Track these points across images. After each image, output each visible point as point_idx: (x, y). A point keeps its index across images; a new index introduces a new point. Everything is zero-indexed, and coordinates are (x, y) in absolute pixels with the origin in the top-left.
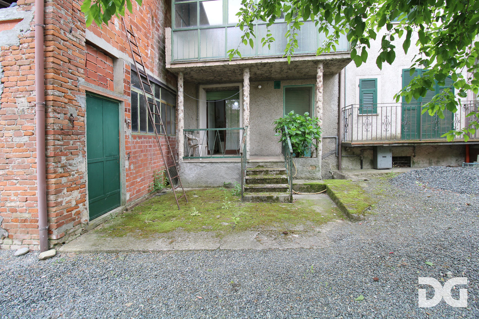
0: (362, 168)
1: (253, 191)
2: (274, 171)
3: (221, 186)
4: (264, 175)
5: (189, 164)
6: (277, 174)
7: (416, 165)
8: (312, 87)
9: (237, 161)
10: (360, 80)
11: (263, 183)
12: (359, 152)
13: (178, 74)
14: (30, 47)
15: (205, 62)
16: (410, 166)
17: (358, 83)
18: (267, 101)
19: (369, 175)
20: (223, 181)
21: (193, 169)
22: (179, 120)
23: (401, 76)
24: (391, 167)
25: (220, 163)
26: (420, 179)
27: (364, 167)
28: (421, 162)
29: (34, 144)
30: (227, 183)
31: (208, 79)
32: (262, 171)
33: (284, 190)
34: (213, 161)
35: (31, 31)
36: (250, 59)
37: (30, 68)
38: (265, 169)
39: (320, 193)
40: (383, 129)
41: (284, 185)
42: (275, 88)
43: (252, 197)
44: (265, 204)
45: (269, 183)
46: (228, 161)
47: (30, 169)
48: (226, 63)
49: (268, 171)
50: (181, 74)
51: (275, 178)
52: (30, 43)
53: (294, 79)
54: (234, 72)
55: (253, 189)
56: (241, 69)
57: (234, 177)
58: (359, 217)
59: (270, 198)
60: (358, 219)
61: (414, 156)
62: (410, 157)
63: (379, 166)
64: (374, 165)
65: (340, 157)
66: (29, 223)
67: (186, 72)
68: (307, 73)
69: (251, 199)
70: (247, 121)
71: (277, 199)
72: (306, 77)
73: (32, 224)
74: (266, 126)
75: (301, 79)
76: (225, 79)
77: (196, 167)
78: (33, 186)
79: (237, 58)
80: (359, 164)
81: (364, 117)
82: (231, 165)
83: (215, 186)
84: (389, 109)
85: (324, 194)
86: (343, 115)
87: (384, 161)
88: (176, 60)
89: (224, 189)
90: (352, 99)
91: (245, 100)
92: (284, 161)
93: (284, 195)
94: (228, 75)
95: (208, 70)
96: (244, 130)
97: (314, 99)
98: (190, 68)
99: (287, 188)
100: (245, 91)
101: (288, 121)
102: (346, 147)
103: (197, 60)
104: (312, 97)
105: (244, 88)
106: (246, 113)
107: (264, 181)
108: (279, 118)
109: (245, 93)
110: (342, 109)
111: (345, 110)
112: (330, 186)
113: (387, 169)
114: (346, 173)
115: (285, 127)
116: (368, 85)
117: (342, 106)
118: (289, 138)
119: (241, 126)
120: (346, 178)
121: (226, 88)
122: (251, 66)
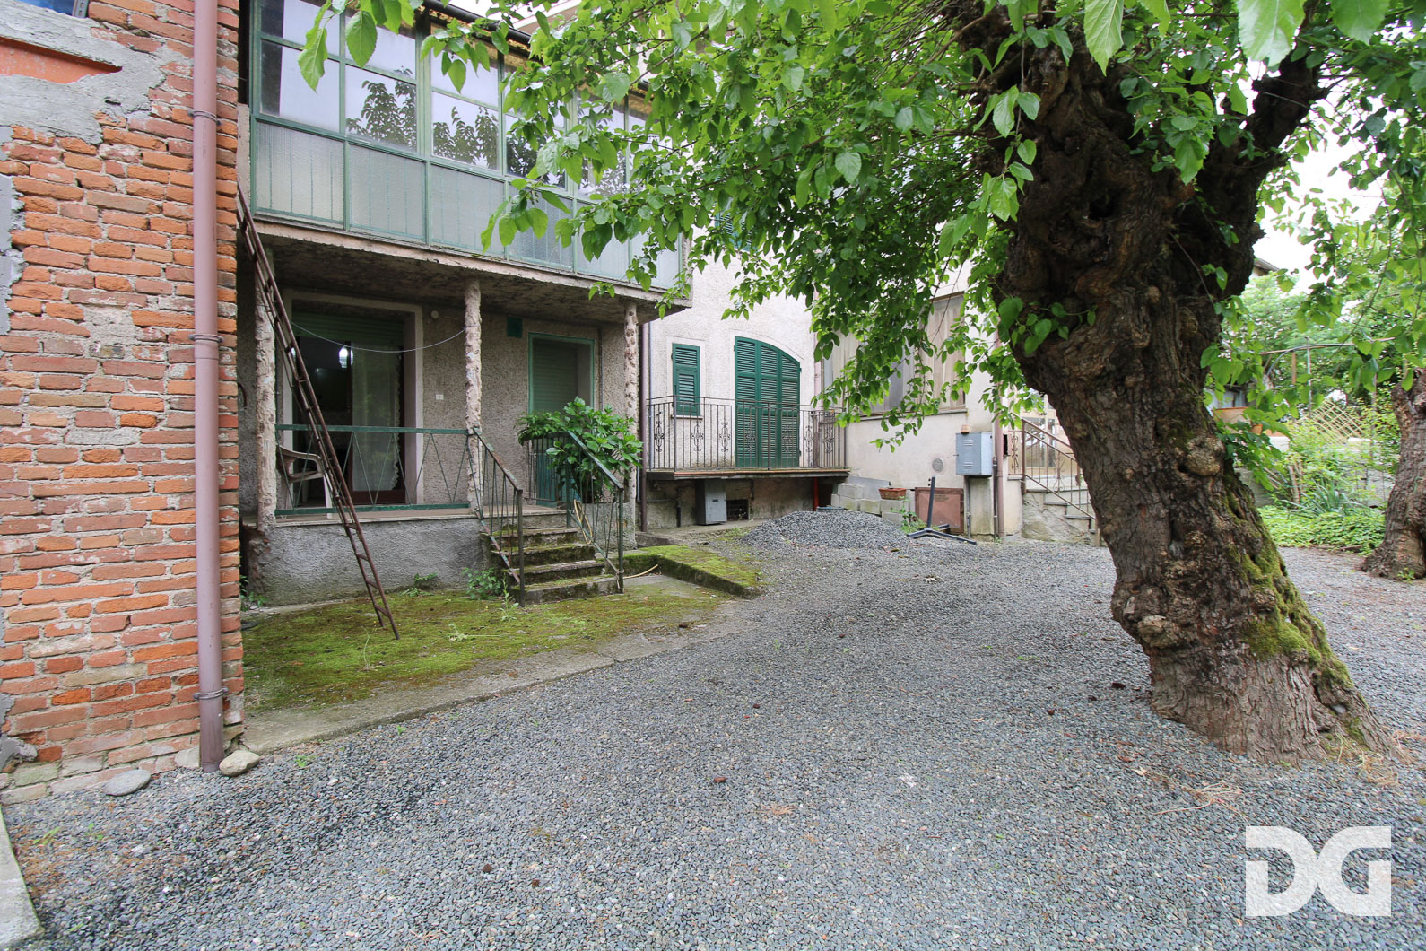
1: (533, 581)
2: (553, 534)
3: (408, 587)
4: (532, 545)
5: (301, 531)
6: (560, 541)
7: (755, 515)
8: (589, 346)
9: (452, 517)
10: (673, 345)
11: (541, 563)
12: (675, 492)
14: (146, 160)
15: (371, 241)
16: (746, 518)
17: (669, 352)
18: (488, 362)
19: (702, 536)
20: (412, 571)
21: (316, 546)
22: (260, 397)
23: (732, 348)
24: (725, 520)
25: (404, 525)
26: (783, 533)
27: (683, 522)
28: (762, 510)
29: (163, 454)
30: (425, 574)
32: (524, 538)
33: (596, 570)
34: (382, 520)
35: (153, 115)
36: (493, 263)
37: (148, 224)
38: (534, 532)
39: (647, 574)
40: (721, 448)
41: (591, 562)
42: (509, 335)
43: (545, 591)
44: (573, 602)
45: (555, 561)
47: (148, 526)
48: (432, 258)
49: (540, 535)
51: (567, 549)
52: (145, 152)
53: (552, 319)
54: (429, 279)
55: (533, 575)
56: (463, 278)
57: (444, 559)
58: (758, 590)
59: (580, 589)
60: (756, 594)
61: (753, 499)
62: (746, 501)
63: (708, 520)
64: (699, 518)
65: (644, 502)
66: (138, 695)
67: (287, 251)
68: (587, 314)
69: (543, 597)
70: (476, 413)
71: (595, 588)
72: (578, 320)
75: (568, 323)
76: (375, 288)
77: (326, 540)
78: (155, 578)
79: (458, 250)
80: (675, 516)
81: (692, 421)
82: (436, 527)
83: (390, 588)
84: (715, 408)
85: (654, 575)
86: (647, 413)
87: (716, 509)
88: (266, 210)
89: (422, 592)
90: (661, 384)
91: (472, 359)
92: (564, 511)
93: (604, 580)
94: (404, 281)
95: (363, 261)
96: (469, 436)
97: (594, 374)
98: (312, 244)
99: (603, 566)
100: (470, 337)
101: (568, 419)
102: (654, 482)
103: (342, 227)
104: (588, 369)
105: (468, 329)
106: (475, 393)
107: (544, 557)
108: (521, 409)
109: (470, 342)
110: (646, 402)
111: (650, 405)
112: (667, 557)
113: (719, 524)
114: (662, 536)
115: (573, 435)
116: (686, 358)
117: (646, 396)
118: (596, 460)
119: (419, 424)
120: (673, 543)
121: (367, 310)
122: (486, 278)
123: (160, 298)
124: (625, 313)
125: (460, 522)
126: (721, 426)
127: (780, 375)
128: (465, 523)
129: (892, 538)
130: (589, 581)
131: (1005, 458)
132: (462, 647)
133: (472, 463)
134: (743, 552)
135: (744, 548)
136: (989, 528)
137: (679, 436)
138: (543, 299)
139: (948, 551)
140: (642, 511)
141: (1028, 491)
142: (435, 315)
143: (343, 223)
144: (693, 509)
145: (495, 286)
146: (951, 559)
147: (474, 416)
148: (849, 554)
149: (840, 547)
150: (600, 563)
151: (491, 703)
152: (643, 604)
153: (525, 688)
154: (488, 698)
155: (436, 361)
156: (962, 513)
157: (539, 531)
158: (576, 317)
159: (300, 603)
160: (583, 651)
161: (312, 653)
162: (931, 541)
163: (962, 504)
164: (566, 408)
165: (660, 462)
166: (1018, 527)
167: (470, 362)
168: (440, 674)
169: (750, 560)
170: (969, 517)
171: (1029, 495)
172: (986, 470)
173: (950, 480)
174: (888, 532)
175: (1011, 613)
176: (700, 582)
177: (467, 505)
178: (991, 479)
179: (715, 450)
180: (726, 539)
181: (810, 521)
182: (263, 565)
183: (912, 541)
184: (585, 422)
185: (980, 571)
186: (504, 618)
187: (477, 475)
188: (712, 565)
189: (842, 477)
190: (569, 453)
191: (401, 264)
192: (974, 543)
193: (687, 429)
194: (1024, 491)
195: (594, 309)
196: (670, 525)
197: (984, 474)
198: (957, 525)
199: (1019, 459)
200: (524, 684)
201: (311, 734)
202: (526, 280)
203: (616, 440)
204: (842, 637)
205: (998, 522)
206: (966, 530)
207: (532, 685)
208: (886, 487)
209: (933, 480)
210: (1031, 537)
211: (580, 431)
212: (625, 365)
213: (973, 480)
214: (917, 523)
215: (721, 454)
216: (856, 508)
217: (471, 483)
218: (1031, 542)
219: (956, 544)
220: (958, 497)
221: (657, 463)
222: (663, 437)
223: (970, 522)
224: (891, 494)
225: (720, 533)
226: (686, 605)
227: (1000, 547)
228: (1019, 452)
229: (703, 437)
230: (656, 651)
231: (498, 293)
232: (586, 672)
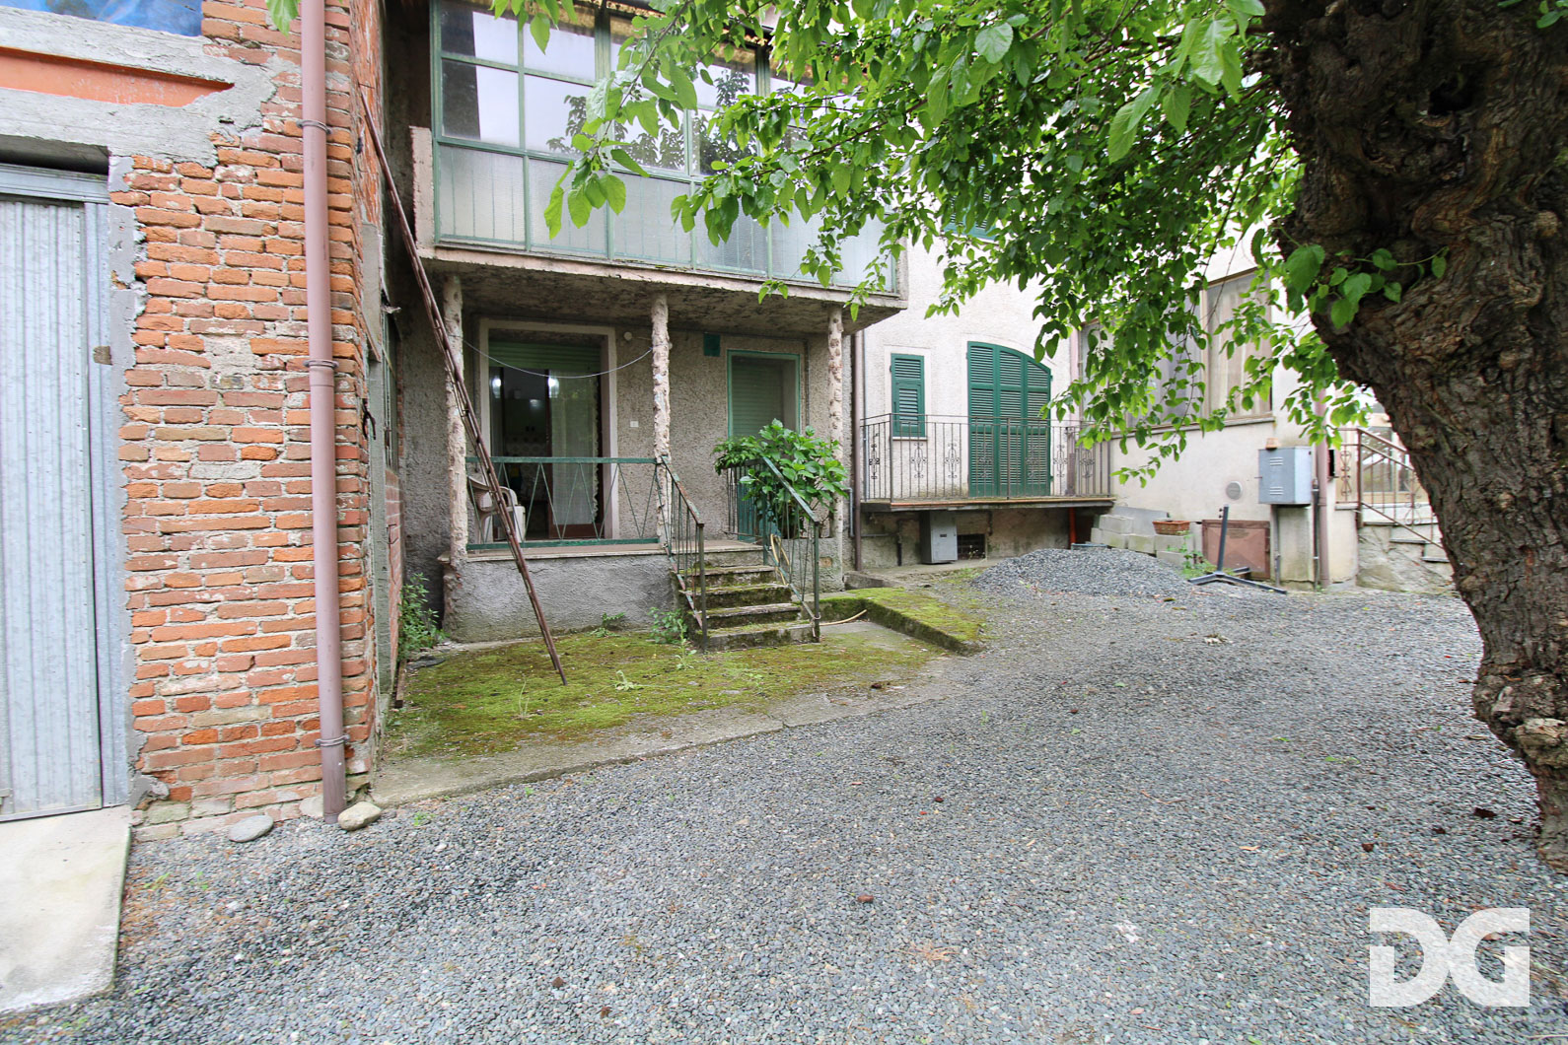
0: (900, 563)
1: (720, 626)
2: (747, 573)
3: (596, 627)
4: (723, 584)
5: (490, 566)
6: (754, 581)
7: (993, 553)
8: (794, 361)
9: (641, 552)
10: (892, 355)
11: (731, 605)
12: (895, 525)
13: (446, 279)
14: (260, 180)
15: (552, 260)
16: (980, 555)
17: (888, 363)
18: (684, 385)
19: (925, 577)
20: (599, 610)
21: (505, 582)
22: (450, 429)
23: (965, 357)
24: (956, 558)
25: (591, 560)
26: (1023, 575)
27: (905, 560)
28: (1002, 546)
29: (283, 487)
30: (612, 613)
31: (518, 303)
32: (716, 576)
33: (791, 615)
35: (266, 131)
36: (679, 274)
37: (264, 246)
38: (725, 571)
39: (853, 621)
41: (785, 606)
42: (706, 354)
43: (729, 637)
44: (760, 650)
45: (747, 603)
46: (616, 554)
47: (270, 563)
48: (614, 273)
49: (732, 573)
50: (456, 281)
51: (760, 591)
52: (259, 170)
53: (752, 334)
54: (616, 297)
55: (719, 618)
56: (647, 293)
57: (633, 598)
58: (977, 646)
59: (770, 636)
60: (975, 650)
61: (991, 534)
62: (982, 536)
63: (935, 558)
64: (924, 556)
65: (857, 537)
66: (263, 738)
67: (472, 278)
68: (789, 324)
69: (728, 643)
70: (664, 441)
71: (787, 636)
72: (781, 334)
73: (275, 737)
74: (684, 455)
75: (770, 337)
76: (566, 311)
77: (508, 575)
78: (278, 618)
79: (642, 263)
80: (894, 554)
81: (912, 443)
83: (577, 627)
84: (939, 427)
85: (862, 622)
86: (861, 435)
87: (944, 545)
88: (450, 236)
89: (609, 633)
90: (878, 400)
91: (660, 381)
92: (760, 547)
93: (798, 626)
94: (592, 302)
95: (548, 282)
96: (658, 465)
97: (800, 392)
98: (498, 269)
99: (798, 611)
100: (658, 358)
101: (765, 444)
102: (870, 514)
103: (522, 248)
104: (793, 386)
105: (654, 349)
106: (663, 419)
107: (732, 599)
108: (720, 435)
109: (656, 363)
110: (860, 423)
111: (864, 426)
112: (876, 601)
113: (948, 563)
114: (877, 576)
115: (768, 462)
116: (908, 370)
117: (860, 415)
118: (791, 489)
119: (614, 453)
120: (889, 585)
121: (562, 335)
122: (673, 292)
123: (277, 323)
124: (829, 320)
125: (649, 558)
126: (948, 449)
127: (1025, 385)
128: (654, 559)
129: (1166, 583)
130: (781, 627)
131: (1330, 481)
132: (625, 697)
133: (660, 493)
134: (971, 597)
135: (972, 592)
136: (1306, 573)
137: (896, 463)
138: (738, 312)
139: (1243, 602)
140: (855, 547)
141: (1366, 525)
142: (628, 336)
143: (525, 243)
144: (917, 545)
145: (685, 300)
146: (1247, 612)
147: (663, 443)
148: (1104, 602)
149: (1095, 594)
150: (796, 607)
151: (634, 767)
152: (838, 657)
153: (675, 752)
154: (632, 761)
155: (630, 386)
156: (1268, 553)
157: (731, 569)
158: (779, 329)
159: (491, 640)
160: (752, 711)
161: (478, 695)
162: (1221, 588)
163: (1268, 542)
164: (761, 431)
165: (876, 491)
166: (1352, 571)
167: (657, 384)
168: (591, 727)
169: (975, 608)
170: (1278, 559)
171: (1367, 530)
172: (1303, 496)
173: (1250, 509)
174: (1161, 577)
175: (1325, 692)
176: (911, 633)
177: (656, 541)
178: (1310, 510)
179: (940, 476)
180: (952, 581)
181: (1057, 561)
182: (455, 601)
183: (1195, 588)
184: (784, 447)
185: (1287, 631)
186: (679, 666)
187: (665, 508)
188: (928, 614)
189: (1105, 508)
190: (765, 482)
191: (583, 283)
192: (1284, 593)
193: (906, 453)
194: (1359, 524)
195: (797, 318)
196: (889, 564)
197: (1299, 501)
198: (1260, 568)
199: (1353, 482)
200: (674, 748)
201: (438, 790)
202: (716, 290)
203: (817, 468)
204: (1075, 712)
205: (1320, 566)
206: (1273, 575)
207: (683, 749)
208: (1162, 519)
209: (1226, 510)
210: (1370, 586)
211: (777, 457)
212: (829, 381)
213: (1284, 510)
214: (1204, 565)
215: (949, 480)
216: (1123, 545)
217: (661, 517)
218: (1370, 592)
219: (1257, 593)
220: (1262, 531)
221: (872, 493)
222: (878, 462)
223: (1278, 565)
224: (1169, 528)
225: (947, 574)
226: (885, 660)
227: (1321, 599)
228: (1353, 473)
229: (926, 460)
230: (835, 716)
231: (690, 308)
232: (748, 737)
